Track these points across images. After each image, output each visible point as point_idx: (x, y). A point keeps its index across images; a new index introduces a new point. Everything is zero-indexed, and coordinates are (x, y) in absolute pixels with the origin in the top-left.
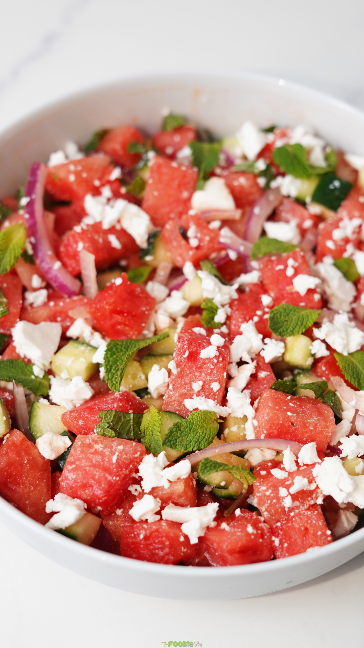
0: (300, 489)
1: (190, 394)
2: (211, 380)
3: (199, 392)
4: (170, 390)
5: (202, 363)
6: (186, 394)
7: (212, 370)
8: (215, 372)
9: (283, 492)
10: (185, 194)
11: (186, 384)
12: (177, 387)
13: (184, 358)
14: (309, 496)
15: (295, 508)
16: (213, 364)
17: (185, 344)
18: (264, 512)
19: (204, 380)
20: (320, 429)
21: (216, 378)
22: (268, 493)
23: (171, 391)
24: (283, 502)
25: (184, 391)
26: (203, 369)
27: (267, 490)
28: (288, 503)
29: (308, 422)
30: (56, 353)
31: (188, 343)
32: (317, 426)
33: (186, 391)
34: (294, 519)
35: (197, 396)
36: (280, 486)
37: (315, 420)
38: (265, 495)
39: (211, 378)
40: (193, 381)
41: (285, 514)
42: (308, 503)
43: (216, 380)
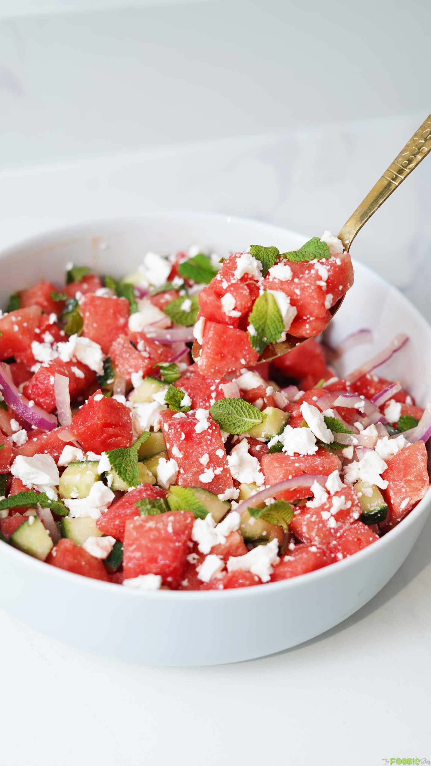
0: (339, 510)
1: (201, 470)
2: (214, 449)
3: (208, 464)
4: (182, 474)
5: (199, 438)
6: (197, 471)
7: (211, 440)
8: (214, 441)
9: (325, 515)
10: (122, 321)
11: (194, 462)
12: (187, 468)
13: (182, 441)
14: (347, 516)
15: (339, 528)
16: (209, 434)
17: (178, 428)
18: (315, 537)
19: (208, 452)
20: (328, 466)
21: (217, 446)
22: (313, 519)
23: (184, 474)
24: (328, 524)
25: (195, 469)
26: (202, 443)
27: (312, 517)
28: (332, 524)
29: (315, 465)
30: (60, 476)
31: (180, 426)
32: (324, 465)
33: (196, 469)
34: (345, 534)
35: (208, 468)
36: (321, 511)
37: (320, 461)
38: (312, 522)
39: (213, 448)
40: (199, 457)
41: (332, 536)
42: (348, 522)
43: (218, 447)
